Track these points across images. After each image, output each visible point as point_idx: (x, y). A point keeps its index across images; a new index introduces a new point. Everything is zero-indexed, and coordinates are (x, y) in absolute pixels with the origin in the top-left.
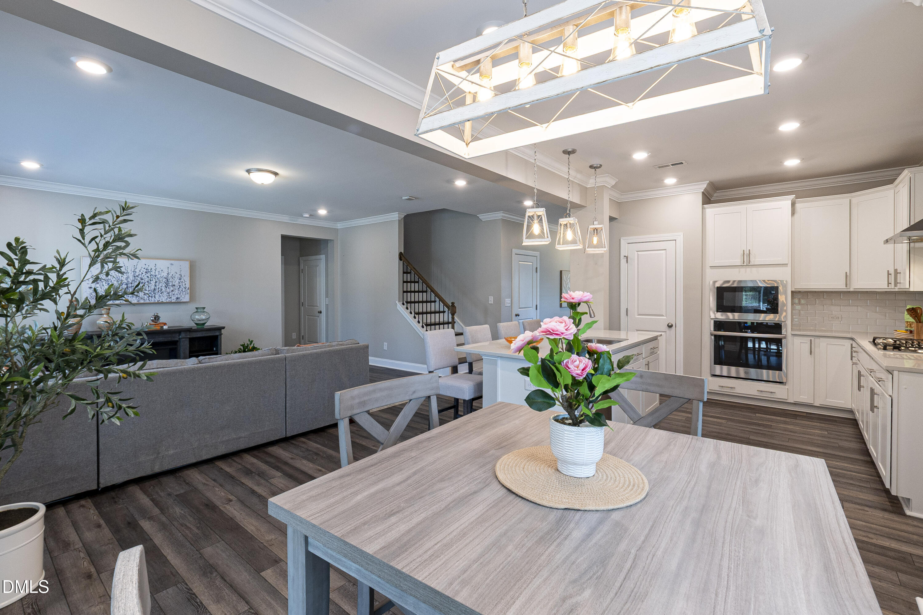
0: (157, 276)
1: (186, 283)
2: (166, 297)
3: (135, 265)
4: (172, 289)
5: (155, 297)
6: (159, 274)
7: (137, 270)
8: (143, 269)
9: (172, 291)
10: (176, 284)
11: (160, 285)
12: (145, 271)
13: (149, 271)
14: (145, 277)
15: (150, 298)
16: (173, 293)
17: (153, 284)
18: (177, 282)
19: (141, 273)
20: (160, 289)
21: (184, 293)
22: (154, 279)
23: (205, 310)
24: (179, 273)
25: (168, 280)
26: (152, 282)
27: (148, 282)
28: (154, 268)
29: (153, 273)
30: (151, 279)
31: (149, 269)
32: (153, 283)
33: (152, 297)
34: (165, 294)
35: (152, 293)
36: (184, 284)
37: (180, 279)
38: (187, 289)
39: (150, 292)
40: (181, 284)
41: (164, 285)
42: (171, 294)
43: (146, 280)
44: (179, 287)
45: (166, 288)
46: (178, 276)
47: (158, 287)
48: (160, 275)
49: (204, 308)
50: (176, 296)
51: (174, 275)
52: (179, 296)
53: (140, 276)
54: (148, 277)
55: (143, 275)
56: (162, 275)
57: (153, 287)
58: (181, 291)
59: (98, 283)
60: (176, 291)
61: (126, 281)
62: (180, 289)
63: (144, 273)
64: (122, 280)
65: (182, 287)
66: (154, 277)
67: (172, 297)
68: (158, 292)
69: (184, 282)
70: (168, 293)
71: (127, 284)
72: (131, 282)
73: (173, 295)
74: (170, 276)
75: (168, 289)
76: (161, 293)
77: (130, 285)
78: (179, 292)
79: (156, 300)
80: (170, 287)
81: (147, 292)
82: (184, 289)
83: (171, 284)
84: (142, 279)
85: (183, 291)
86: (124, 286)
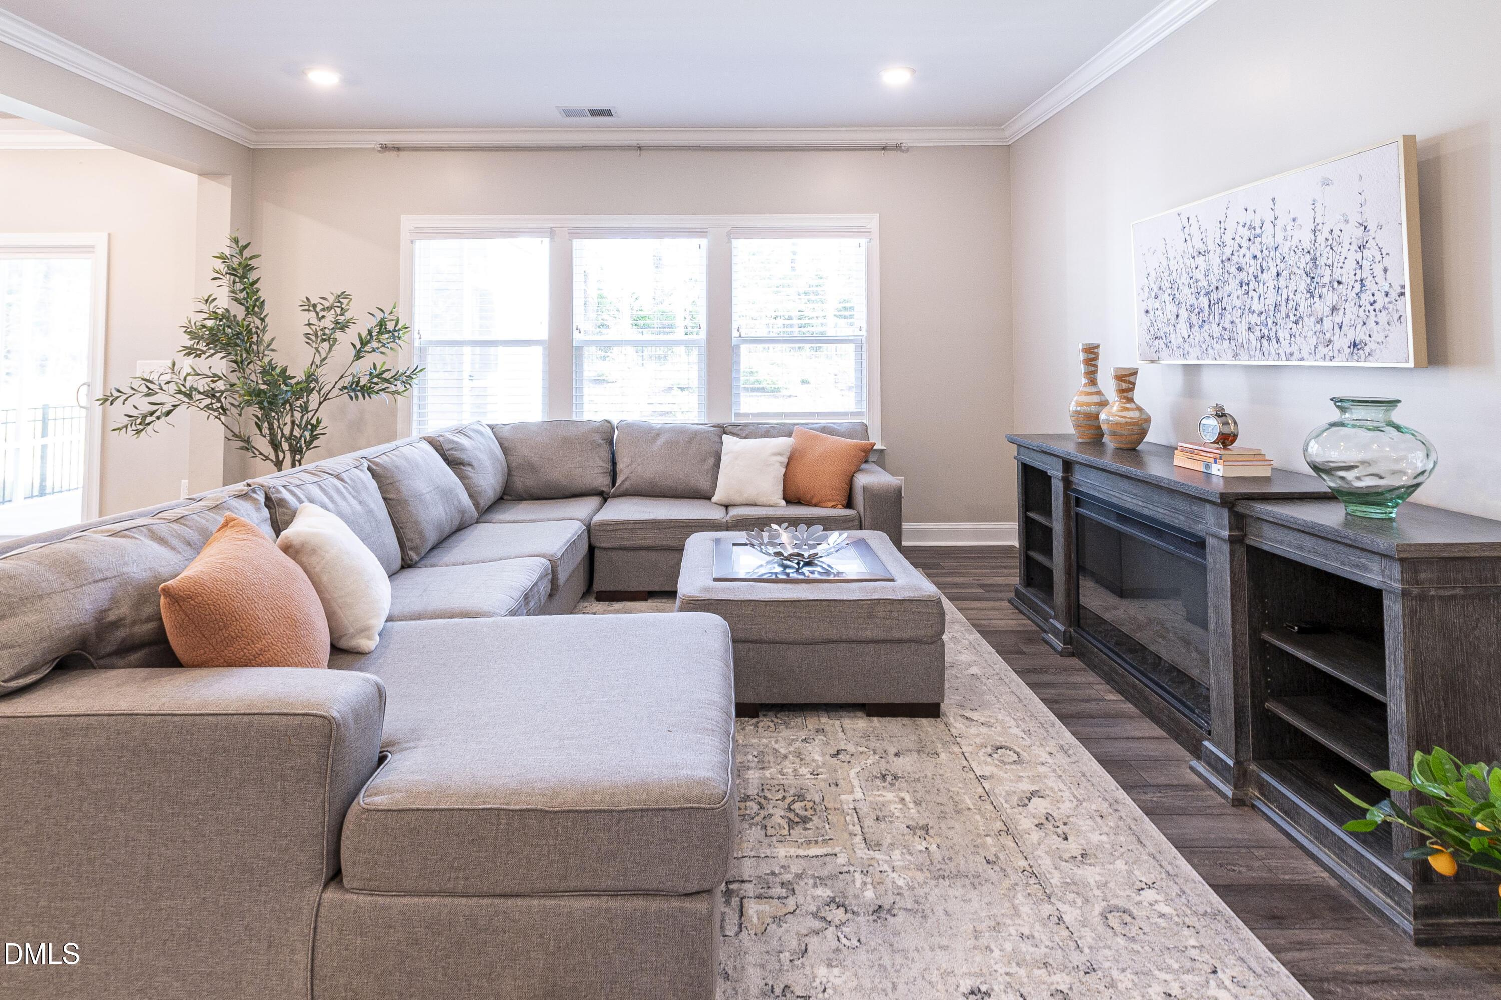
0: (1280, 250)
1: (1387, 262)
2: (1314, 341)
3: (1223, 219)
4: (1330, 298)
5: (1278, 341)
6: (1285, 239)
7: (1228, 237)
8: (1240, 229)
9: (1334, 309)
10: (1347, 274)
11: (1292, 288)
12: (1246, 234)
13: (1258, 231)
14: (1249, 259)
15: (1265, 342)
16: (1338, 319)
17: (1271, 284)
18: (1351, 265)
19: (1236, 247)
20: (1291, 304)
21: (1383, 318)
22: (1272, 264)
23: (1397, 416)
24: (1355, 219)
25: (1315, 259)
26: (1265, 277)
27: (1256, 277)
28: (1268, 217)
29: (1267, 239)
30: (1264, 265)
31: (1257, 224)
32: (1268, 277)
33: (1269, 340)
34: (1310, 322)
35: (1270, 322)
36: (1378, 270)
37: (1361, 248)
38: (1394, 295)
39: (1263, 317)
40: (1366, 274)
41: (1302, 287)
42: (1328, 324)
43: (1251, 271)
44: (1358, 286)
45: (1313, 296)
46: (1353, 233)
47: (1285, 296)
48: (1288, 244)
49: (1394, 403)
50: (1352, 335)
51: (1336, 232)
52: (1361, 336)
53: (1235, 259)
54: (1255, 257)
55: (1243, 251)
56: (1295, 242)
57: (1272, 298)
58: (1369, 308)
59: (1156, 297)
60: (1351, 308)
61: (1206, 284)
62: (1366, 298)
63: (1245, 244)
64: (1197, 281)
65: (1374, 288)
66: (1273, 254)
67: (1335, 339)
68: (1288, 316)
69: (1379, 258)
70: (1320, 321)
71: (1208, 294)
72: (1215, 284)
73: (1337, 330)
74: (1321, 239)
75: (1317, 299)
76: (1296, 323)
77: (1214, 296)
78: (1362, 314)
79: (1281, 352)
80: (1325, 290)
81: (1254, 319)
82: (1380, 297)
83: (1326, 280)
84: (1240, 269)
85: (1378, 306)
86: (1204, 302)
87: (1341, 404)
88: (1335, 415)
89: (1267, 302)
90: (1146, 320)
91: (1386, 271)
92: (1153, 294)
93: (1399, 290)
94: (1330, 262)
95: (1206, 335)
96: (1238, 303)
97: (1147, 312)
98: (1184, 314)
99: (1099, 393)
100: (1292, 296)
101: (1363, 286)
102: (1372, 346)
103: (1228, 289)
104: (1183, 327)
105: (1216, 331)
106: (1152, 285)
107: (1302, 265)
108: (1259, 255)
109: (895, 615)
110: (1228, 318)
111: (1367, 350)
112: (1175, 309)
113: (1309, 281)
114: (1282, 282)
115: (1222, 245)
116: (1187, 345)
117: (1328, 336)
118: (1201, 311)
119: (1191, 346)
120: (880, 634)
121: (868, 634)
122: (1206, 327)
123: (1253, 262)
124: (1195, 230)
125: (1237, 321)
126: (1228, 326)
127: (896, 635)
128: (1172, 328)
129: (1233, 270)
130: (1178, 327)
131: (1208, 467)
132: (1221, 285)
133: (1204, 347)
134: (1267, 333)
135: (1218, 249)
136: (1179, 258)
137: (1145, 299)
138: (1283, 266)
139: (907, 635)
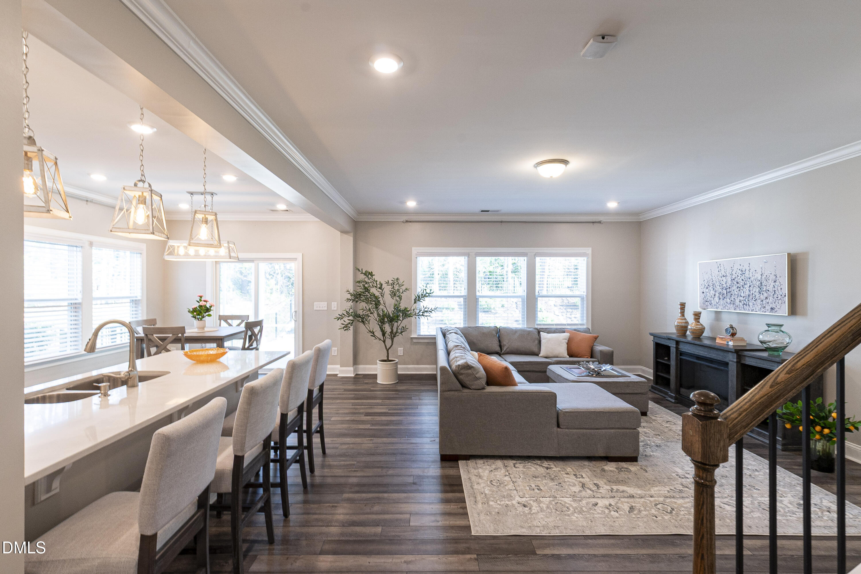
0: (751, 279)
1: (781, 287)
2: (760, 306)
3: (732, 267)
4: (765, 295)
5: (749, 306)
6: (752, 276)
7: (734, 273)
8: (738, 270)
9: (766, 298)
10: (771, 288)
11: (754, 290)
12: (740, 272)
13: (744, 272)
14: (740, 280)
15: (745, 305)
16: (767, 301)
17: (748, 289)
18: (772, 286)
19: (737, 276)
20: (754, 295)
21: (780, 302)
22: (748, 283)
23: (783, 329)
24: (773, 273)
25: (761, 283)
26: (746, 286)
27: (743, 286)
28: (748, 269)
29: (747, 275)
30: (746, 282)
31: (744, 270)
32: (747, 286)
34: (759, 301)
35: (747, 300)
36: (779, 288)
37: (775, 282)
38: (783, 296)
39: (745, 298)
40: (776, 289)
41: (757, 291)
42: (764, 302)
43: (741, 284)
44: (773, 292)
45: (760, 294)
46: (772, 277)
47: (752, 293)
48: (753, 278)
49: (782, 326)
50: (771, 306)
51: (768, 276)
52: (774, 306)
53: (736, 279)
54: (743, 280)
55: (739, 277)
56: (756, 277)
57: (747, 293)
58: (776, 298)
59: (707, 288)
60: (771, 298)
61: (725, 286)
62: (775, 296)
63: (740, 275)
64: (723, 285)
65: (778, 293)
66: (748, 280)
67: (766, 306)
68: (752, 299)
69: (779, 285)
70: (762, 301)
71: (726, 289)
72: (729, 286)
73: (767, 304)
74: (763, 277)
75: (761, 295)
76: (755, 301)
77: (728, 290)
78: (774, 300)
79: (750, 309)
80: (764, 292)
81: (742, 298)
82: (779, 296)
83: (764, 289)
84: (738, 283)
85: (779, 298)
86: (725, 292)
87: (768, 325)
88: (767, 328)
89: (746, 294)
90: (703, 295)
91: (781, 289)
92: (706, 287)
93: (785, 295)
94: (766, 284)
95: (725, 302)
96: (736, 293)
97: (703, 293)
98: (717, 295)
99: (685, 319)
100: (754, 293)
101: (775, 292)
102: (777, 309)
103: (733, 288)
104: (717, 299)
105: (729, 301)
106: (705, 284)
107: (758, 284)
108: (744, 279)
109: (635, 386)
110: (733, 297)
111: (775, 310)
112: (714, 293)
113: (759, 289)
114: (751, 289)
115: (732, 274)
116: (718, 305)
117: (764, 305)
118: (723, 294)
119: (719, 305)
120: (631, 392)
121: (628, 391)
122: (725, 299)
123: (742, 281)
124: (722, 268)
125: (736, 299)
126: (733, 300)
127: (636, 392)
128: (712, 299)
129: (735, 283)
130: (715, 298)
131: (728, 342)
132: (731, 287)
133: (724, 306)
134: (745, 303)
135: (730, 276)
136: (716, 276)
137: (703, 288)
138: (751, 284)
139: (639, 391)
